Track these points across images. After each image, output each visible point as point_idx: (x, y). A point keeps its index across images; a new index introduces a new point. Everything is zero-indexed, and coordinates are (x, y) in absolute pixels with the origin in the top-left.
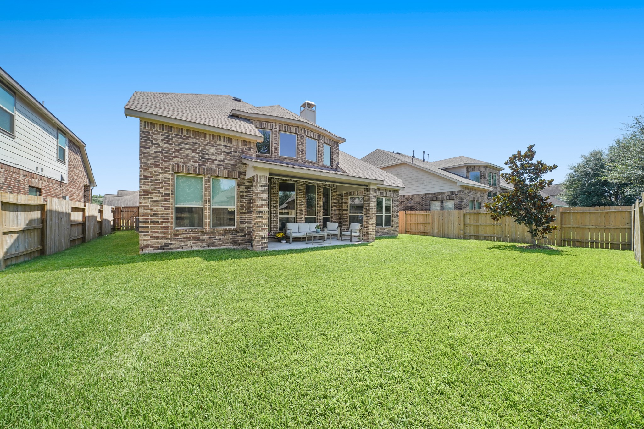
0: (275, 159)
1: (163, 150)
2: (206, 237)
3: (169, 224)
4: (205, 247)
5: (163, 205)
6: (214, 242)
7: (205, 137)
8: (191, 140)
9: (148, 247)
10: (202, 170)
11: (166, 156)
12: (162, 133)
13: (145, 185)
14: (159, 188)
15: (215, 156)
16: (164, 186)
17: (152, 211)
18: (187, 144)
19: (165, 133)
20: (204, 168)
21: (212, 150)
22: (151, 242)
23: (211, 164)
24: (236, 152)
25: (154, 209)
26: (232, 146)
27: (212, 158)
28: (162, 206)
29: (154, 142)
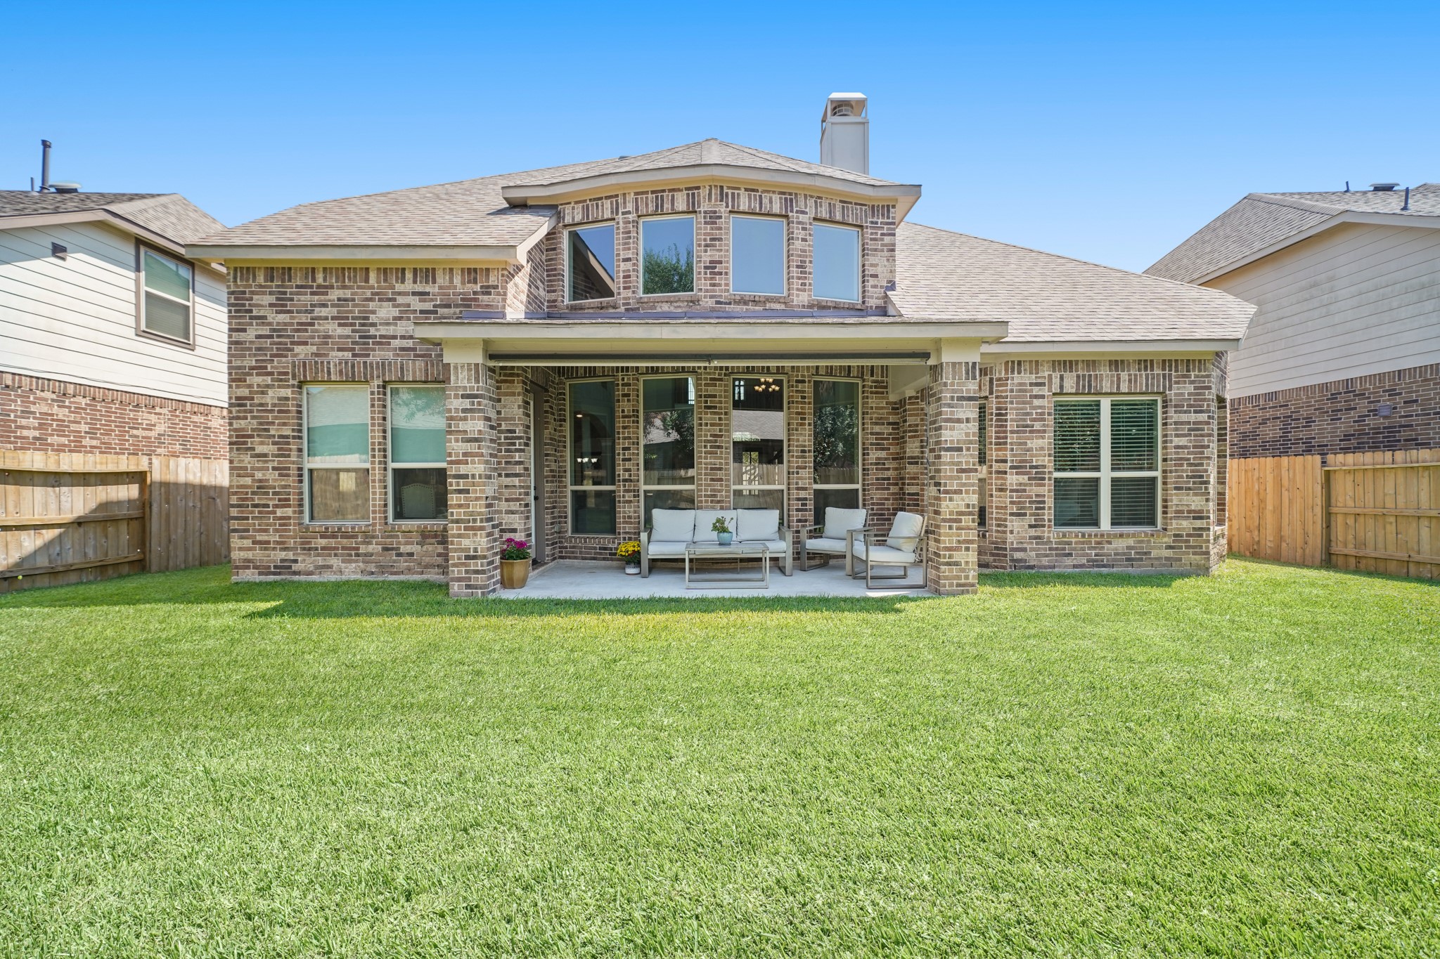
0: (627, 310)
1: (274, 330)
2: (374, 548)
3: (289, 512)
4: (372, 573)
5: (276, 464)
6: (395, 561)
7: (367, 280)
8: (334, 295)
9: (248, 568)
10: (359, 368)
11: (280, 343)
12: (271, 287)
13: (238, 418)
14: (268, 423)
15: (392, 328)
16: (276, 418)
17: (254, 481)
18: (325, 306)
19: (278, 286)
20: (365, 363)
21: (385, 311)
22: (253, 555)
23: (383, 350)
24: (448, 306)
25: (259, 475)
26: (436, 290)
27: (383, 333)
28: (274, 469)
29: (255, 313)
